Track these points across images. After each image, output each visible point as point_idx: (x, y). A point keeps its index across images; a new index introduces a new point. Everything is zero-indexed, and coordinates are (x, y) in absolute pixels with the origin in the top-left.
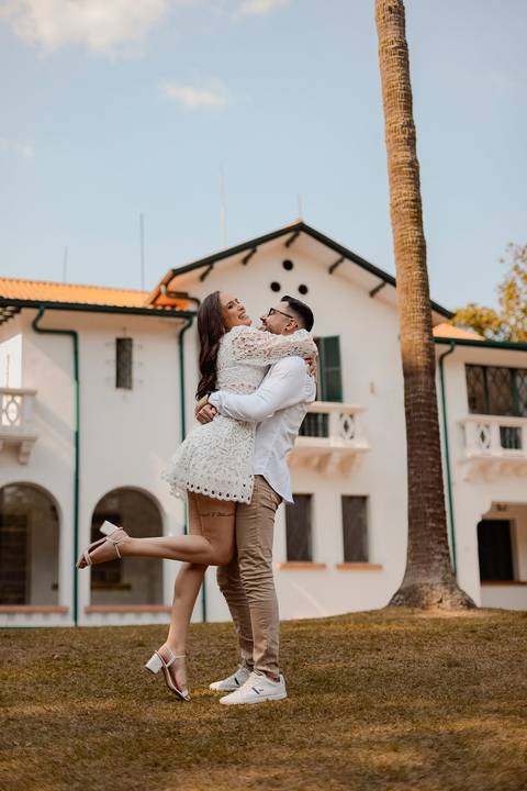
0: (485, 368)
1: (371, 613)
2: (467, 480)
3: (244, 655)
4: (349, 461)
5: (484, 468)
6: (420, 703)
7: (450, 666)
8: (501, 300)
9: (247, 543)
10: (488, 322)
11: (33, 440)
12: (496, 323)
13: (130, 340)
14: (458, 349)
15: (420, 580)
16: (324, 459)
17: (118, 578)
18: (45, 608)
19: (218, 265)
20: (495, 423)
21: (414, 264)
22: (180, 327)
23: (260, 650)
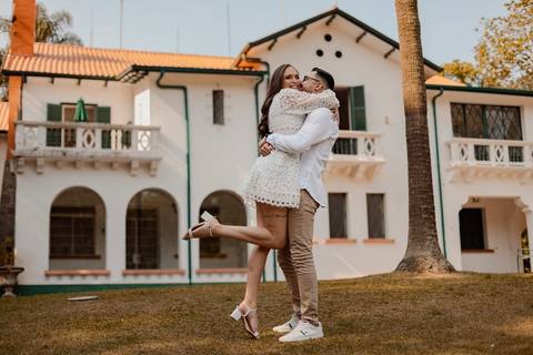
0: (464, 105)
1: (384, 275)
2: (451, 182)
3: (295, 308)
4: (371, 170)
5: (463, 174)
6: (412, 341)
7: (434, 314)
8: (476, 57)
9: (296, 236)
10: (467, 73)
11: (158, 160)
12: (472, 73)
13: (222, 92)
14: (445, 92)
15: (418, 253)
16: (355, 168)
17: (217, 250)
18: (170, 271)
19: (280, 39)
20: (472, 142)
21: (412, 38)
22: (255, 82)
23: (305, 306)
